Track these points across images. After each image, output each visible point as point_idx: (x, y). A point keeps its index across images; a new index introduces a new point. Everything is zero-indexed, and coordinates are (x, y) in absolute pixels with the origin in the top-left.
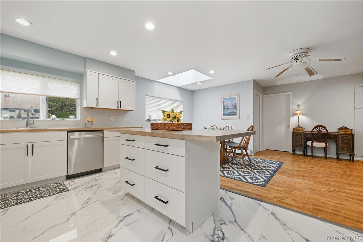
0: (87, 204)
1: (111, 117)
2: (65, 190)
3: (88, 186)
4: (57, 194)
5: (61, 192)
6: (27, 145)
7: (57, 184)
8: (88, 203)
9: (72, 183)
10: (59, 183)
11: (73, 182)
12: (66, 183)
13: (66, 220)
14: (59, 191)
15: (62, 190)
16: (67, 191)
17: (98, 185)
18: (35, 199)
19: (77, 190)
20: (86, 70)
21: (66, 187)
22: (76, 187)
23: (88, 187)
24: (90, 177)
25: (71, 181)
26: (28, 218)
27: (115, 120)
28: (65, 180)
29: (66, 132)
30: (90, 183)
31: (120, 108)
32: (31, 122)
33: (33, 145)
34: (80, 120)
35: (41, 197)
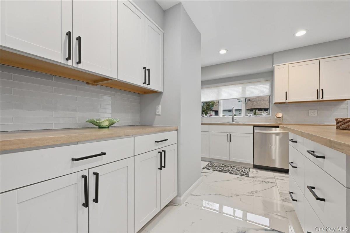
0: (252, 195)
1: (310, 111)
2: (246, 175)
3: (264, 180)
4: (240, 175)
5: (243, 176)
6: (228, 134)
7: (245, 168)
8: (253, 193)
9: (255, 172)
10: (247, 169)
11: (257, 172)
12: (252, 170)
13: (230, 196)
14: (242, 173)
15: (245, 174)
16: (247, 176)
17: (276, 184)
18: (227, 173)
19: (255, 179)
20: (274, 65)
21: (249, 173)
22: (256, 177)
23: (265, 182)
24: (274, 173)
25: (256, 170)
26: (217, 181)
27: (317, 115)
28: (252, 168)
29: (253, 127)
30: (270, 179)
31: (322, 98)
32: (234, 119)
33: (231, 134)
34: (271, 116)
35: (230, 173)
